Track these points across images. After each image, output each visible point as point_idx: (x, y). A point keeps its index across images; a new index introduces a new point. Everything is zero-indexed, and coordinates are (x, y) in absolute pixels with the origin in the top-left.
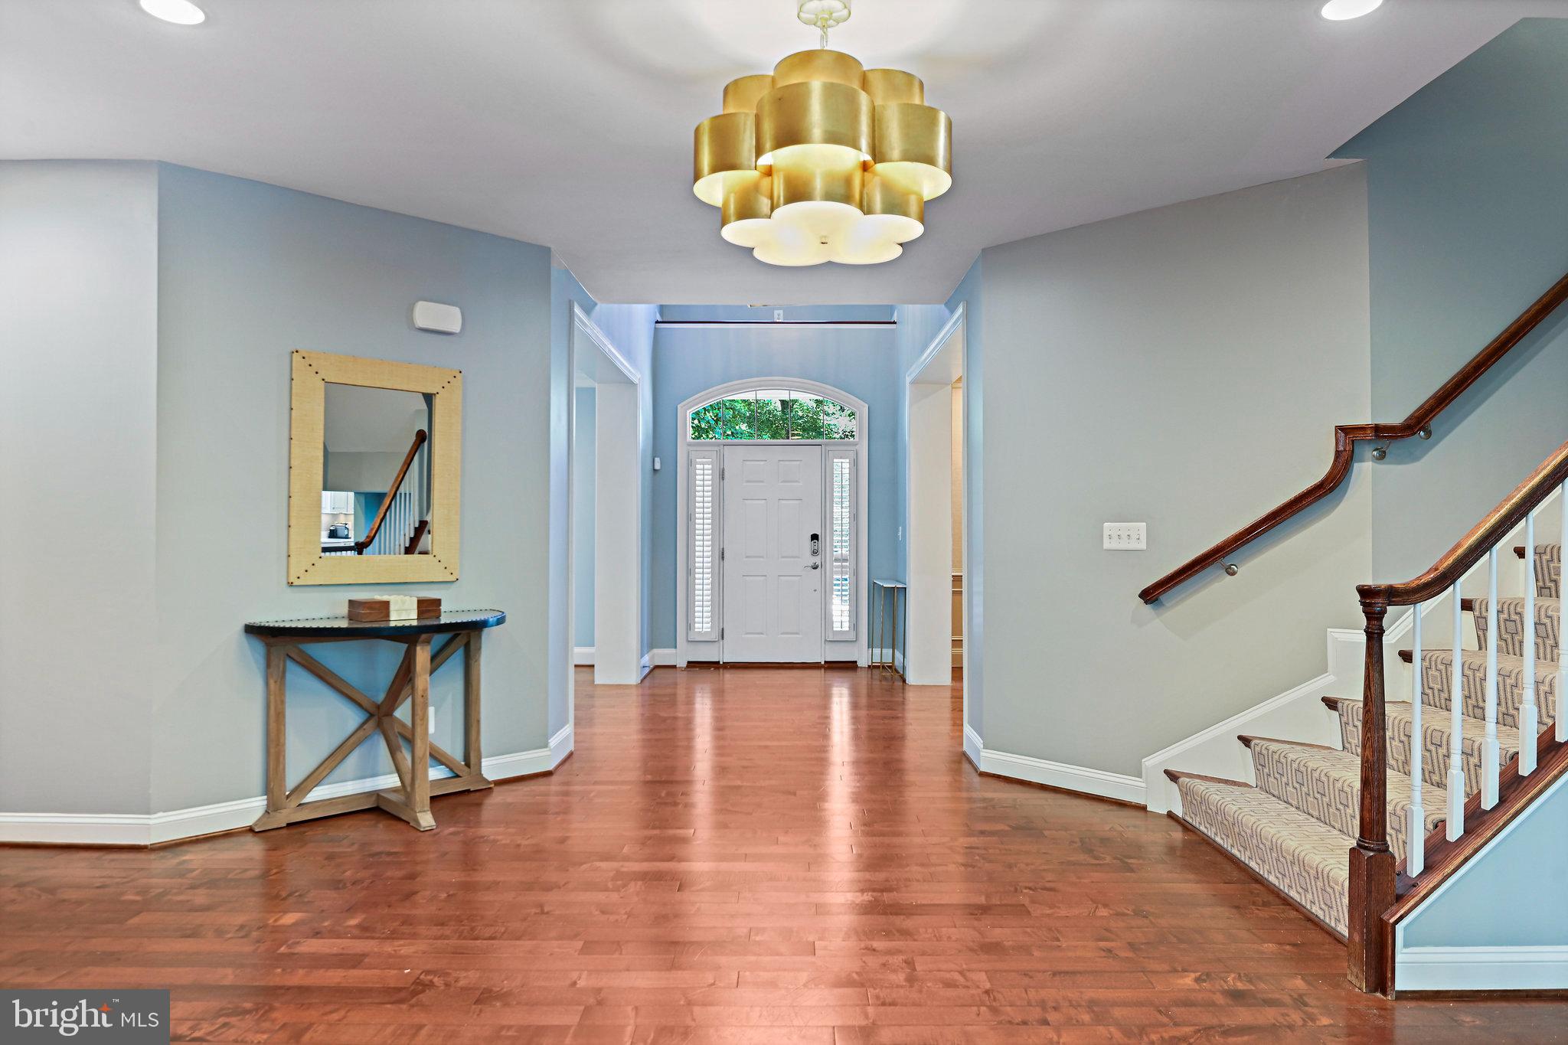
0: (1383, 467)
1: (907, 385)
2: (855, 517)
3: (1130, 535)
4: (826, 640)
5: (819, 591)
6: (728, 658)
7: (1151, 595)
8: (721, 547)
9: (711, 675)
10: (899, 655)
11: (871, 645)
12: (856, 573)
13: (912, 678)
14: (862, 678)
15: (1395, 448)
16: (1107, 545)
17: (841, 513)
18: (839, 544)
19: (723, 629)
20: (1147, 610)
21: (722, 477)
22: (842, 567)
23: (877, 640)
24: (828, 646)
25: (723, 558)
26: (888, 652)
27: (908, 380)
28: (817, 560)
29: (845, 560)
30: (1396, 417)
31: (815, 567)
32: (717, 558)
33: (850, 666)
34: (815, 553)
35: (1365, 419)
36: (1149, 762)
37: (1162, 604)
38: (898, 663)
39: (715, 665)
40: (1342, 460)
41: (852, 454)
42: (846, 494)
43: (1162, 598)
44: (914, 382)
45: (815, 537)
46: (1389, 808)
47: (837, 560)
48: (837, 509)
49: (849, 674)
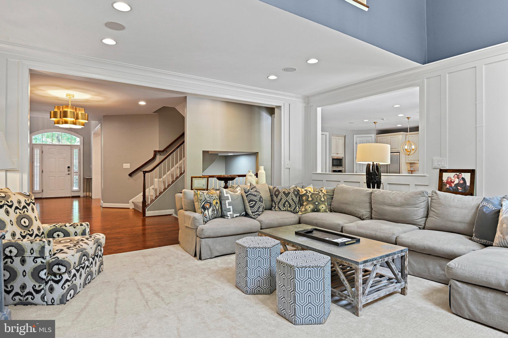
0: (160, 156)
1: (92, 134)
2: (79, 163)
3: (127, 166)
4: (72, 191)
5: (70, 180)
6: (44, 196)
7: (130, 175)
8: (42, 170)
9: (40, 201)
10: (90, 193)
11: (84, 192)
12: (80, 175)
13: (93, 197)
14: (82, 199)
15: (161, 153)
16: (124, 167)
17: (76, 162)
18: (75, 168)
19: (43, 190)
20: (130, 177)
21: (42, 152)
22: (76, 174)
23: (85, 191)
24: (72, 193)
25: (43, 172)
26: (88, 193)
27: (92, 133)
28: (69, 173)
29: (77, 173)
30: (162, 149)
31: (69, 174)
32: (41, 172)
33: (78, 197)
34: (69, 171)
35: (158, 150)
36: (130, 201)
37: (132, 176)
38: (90, 195)
39: (41, 198)
40: (155, 155)
41: (79, 148)
42: (77, 157)
43: (132, 175)
44: (93, 134)
45: (69, 167)
46: (146, 197)
47: (75, 172)
48: (75, 161)
49: (78, 199)
